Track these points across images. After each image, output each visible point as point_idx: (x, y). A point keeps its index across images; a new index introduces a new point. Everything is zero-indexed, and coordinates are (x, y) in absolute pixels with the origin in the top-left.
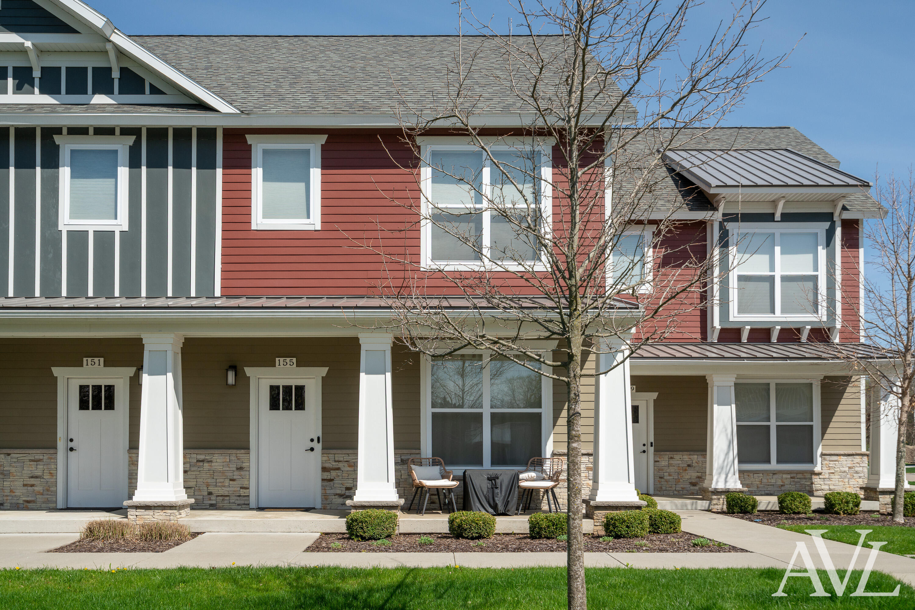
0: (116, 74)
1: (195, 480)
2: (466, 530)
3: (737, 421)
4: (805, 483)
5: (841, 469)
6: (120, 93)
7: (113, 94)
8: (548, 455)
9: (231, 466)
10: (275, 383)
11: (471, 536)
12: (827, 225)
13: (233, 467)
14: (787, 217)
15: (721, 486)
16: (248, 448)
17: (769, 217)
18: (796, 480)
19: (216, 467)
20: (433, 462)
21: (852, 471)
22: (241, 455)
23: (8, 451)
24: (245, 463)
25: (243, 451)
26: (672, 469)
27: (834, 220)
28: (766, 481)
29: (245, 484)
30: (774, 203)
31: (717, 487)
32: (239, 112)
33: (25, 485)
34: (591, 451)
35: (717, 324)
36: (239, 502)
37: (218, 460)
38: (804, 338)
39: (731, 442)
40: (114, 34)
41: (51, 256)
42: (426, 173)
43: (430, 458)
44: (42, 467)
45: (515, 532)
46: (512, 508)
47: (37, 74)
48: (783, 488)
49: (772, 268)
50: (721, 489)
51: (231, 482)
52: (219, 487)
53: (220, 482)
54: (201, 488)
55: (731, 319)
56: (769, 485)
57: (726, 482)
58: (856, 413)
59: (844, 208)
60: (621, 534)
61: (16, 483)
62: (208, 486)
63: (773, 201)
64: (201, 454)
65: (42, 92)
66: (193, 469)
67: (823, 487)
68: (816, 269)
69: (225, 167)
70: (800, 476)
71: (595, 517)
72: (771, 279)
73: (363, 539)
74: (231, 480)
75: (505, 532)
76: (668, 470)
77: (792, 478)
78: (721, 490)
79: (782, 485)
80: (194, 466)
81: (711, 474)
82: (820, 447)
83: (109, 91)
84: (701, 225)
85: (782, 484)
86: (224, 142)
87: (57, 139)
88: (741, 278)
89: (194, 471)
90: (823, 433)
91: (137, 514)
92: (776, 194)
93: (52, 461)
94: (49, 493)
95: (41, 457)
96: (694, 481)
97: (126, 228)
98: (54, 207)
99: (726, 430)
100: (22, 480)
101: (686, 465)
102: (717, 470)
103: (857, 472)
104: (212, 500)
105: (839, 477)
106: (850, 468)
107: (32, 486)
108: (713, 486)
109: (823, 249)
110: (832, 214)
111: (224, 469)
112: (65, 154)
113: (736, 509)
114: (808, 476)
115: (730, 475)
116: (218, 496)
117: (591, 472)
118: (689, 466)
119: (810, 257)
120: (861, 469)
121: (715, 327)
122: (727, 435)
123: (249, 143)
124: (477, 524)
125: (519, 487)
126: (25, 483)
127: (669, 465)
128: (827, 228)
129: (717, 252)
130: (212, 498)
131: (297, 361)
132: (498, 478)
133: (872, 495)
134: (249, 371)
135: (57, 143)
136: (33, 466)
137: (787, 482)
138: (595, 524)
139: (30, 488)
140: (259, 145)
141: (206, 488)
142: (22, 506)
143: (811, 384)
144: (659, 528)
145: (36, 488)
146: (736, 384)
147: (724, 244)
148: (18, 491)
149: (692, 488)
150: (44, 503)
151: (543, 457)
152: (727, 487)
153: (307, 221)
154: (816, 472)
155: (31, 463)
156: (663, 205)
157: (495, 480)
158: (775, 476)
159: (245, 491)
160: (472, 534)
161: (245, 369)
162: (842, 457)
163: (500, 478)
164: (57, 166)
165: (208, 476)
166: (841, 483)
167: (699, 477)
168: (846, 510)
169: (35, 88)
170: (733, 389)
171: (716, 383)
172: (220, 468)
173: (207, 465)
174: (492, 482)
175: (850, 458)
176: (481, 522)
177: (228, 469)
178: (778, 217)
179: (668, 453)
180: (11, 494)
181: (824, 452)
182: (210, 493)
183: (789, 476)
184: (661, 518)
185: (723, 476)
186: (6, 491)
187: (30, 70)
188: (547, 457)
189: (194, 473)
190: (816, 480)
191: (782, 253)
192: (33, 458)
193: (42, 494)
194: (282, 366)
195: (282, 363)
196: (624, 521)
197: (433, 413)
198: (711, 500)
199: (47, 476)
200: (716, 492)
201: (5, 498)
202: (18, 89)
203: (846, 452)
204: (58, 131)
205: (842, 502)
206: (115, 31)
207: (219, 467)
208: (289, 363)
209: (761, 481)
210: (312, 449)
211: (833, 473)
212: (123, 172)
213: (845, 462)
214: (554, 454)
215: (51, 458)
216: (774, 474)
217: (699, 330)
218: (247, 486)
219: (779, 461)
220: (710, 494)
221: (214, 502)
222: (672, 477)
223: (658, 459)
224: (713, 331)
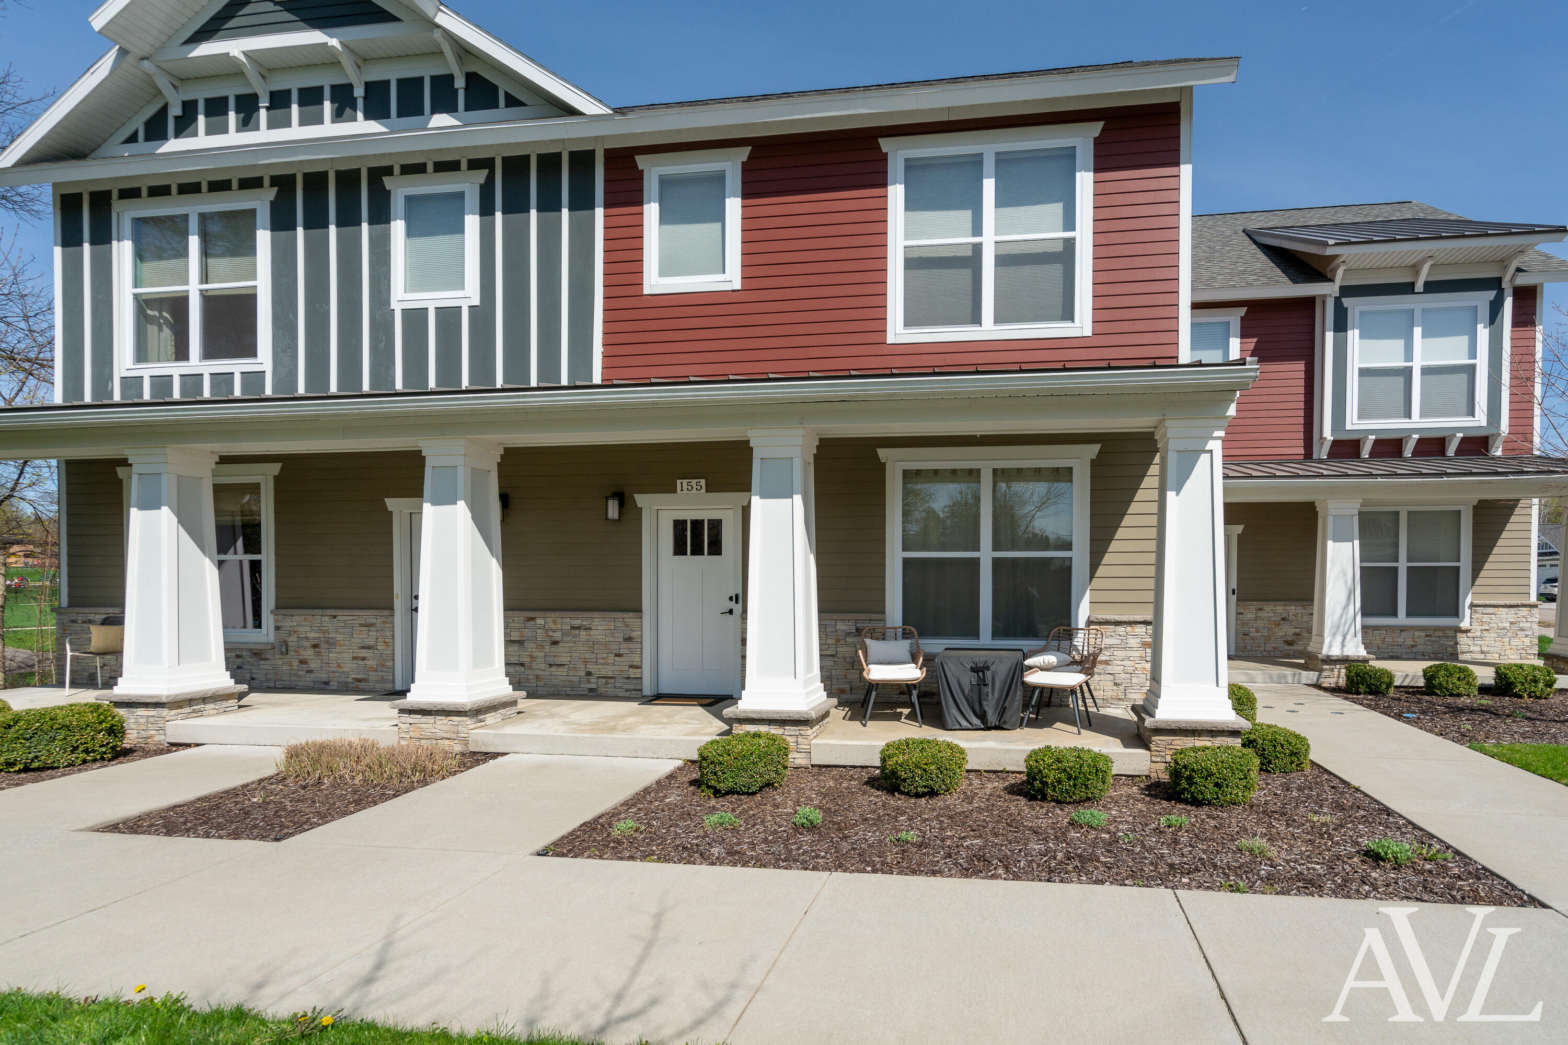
0: (460, 83)
1: (569, 655)
2: (904, 780)
3: (1361, 562)
4: (1447, 643)
5: (1499, 624)
6: (467, 109)
7: (457, 111)
8: (1082, 624)
9: (616, 635)
10: (681, 516)
11: (914, 791)
12: (1491, 295)
13: (619, 637)
14: (1432, 287)
15: (1336, 652)
16: (640, 610)
17: (1407, 288)
18: (1433, 639)
19: (596, 637)
20: (903, 634)
21: (1514, 627)
22: (629, 620)
23: (333, 612)
24: (635, 631)
25: (631, 614)
26: (1260, 624)
27: (1503, 287)
28: (1391, 640)
29: (636, 660)
30: (1415, 268)
31: (1330, 654)
32: (611, 112)
33: (354, 658)
34: (1149, 617)
35: (1328, 434)
36: (628, 687)
37: (599, 627)
38: (1451, 451)
39: (1352, 592)
40: (440, 13)
41: (382, 345)
42: (896, 193)
43: (899, 628)
44: (375, 633)
45: (1008, 769)
46: (1011, 717)
47: (359, 92)
48: (1414, 650)
49: (1409, 356)
50: (1337, 656)
51: (617, 658)
52: (601, 664)
53: (602, 658)
54: (577, 666)
55: (1349, 427)
56: (1394, 645)
57: (1343, 646)
58: (1524, 550)
59: (1519, 270)
60: (1204, 799)
61: (344, 655)
62: (586, 663)
63: (1414, 266)
64: (576, 618)
65: (367, 117)
66: (566, 639)
67: (1472, 649)
68: (1473, 354)
69: (607, 206)
70: (1437, 634)
71: (1153, 747)
72: (1407, 373)
73: (717, 793)
74: (617, 655)
75: (990, 768)
76: (1255, 625)
77: (1427, 636)
78: (1336, 658)
79: (1413, 646)
80: (568, 635)
81: (1321, 635)
82: (1470, 595)
83: (451, 108)
84: (1308, 304)
85: (1412, 644)
86: (607, 169)
87: (388, 182)
88: (1364, 372)
89: (567, 642)
90: (1475, 577)
91: (411, 721)
92: (1423, 251)
93: (388, 625)
94: (385, 669)
95: (374, 621)
96: (1289, 639)
97: (476, 302)
98: (385, 278)
99: (1345, 575)
100: (351, 651)
101: (1280, 619)
102: (1330, 629)
103: (1522, 629)
104: (592, 683)
105: (1496, 635)
106: (1511, 623)
107: (364, 659)
108: (1325, 651)
109: (1485, 327)
110: (1499, 280)
111: (608, 639)
112: (398, 204)
113: (1362, 688)
114: (1451, 633)
115: (1349, 637)
116: (600, 677)
117: (1149, 651)
118: (1283, 619)
119: (1464, 340)
120: (1528, 625)
121: (1326, 438)
122: (1346, 582)
123: (640, 168)
124: (925, 770)
125: (1023, 683)
126: (355, 655)
127: (1257, 618)
128: (1492, 299)
129: (1330, 336)
130: (591, 680)
131: (706, 485)
132: (988, 668)
133: (1562, 666)
134: (641, 500)
135: (387, 188)
136: (364, 633)
137: (1420, 641)
138: (1153, 759)
139: (360, 662)
140: (654, 169)
141: (583, 666)
142: (351, 686)
143: (1459, 512)
144: (1270, 762)
145: (368, 663)
146: (1360, 513)
147: (1341, 326)
148: (346, 665)
149: (1287, 647)
150: (378, 682)
151: (1073, 626)
152: (1345, 654)
153: (720, 277)
154: (1463, 629)
155: (362, 629)
156: (1255, 280)
157: (983, 672)
158: (1403, 634)
159: (635, 671)
160: (916, 788)
161: (635, 495)
162: (1501, 609)
163: (992, 668)
164: (388, 221)
165: (585, 649)
166: (1498, 644)
167: (1297, 634)
168: (1533, 692)
169: (358, 112)
170: (1356, 519)
171: (1332, 512)
172: (601, 638)
173: (585, 633)
174: (978, 675)
175: (1513, 610)
176: (932, 767)
177: (612, 639)
178: (1419, 287)
179: (1255, 603)
180: (339, 669)
181: (1475, 602)
182: (589, 674)
183: (1423, 634)
184: (1274, 746)
185: (1339, 638)
186: (332, 665)
187: (349, 87)
188: (1080, 627)
189: (568, 645)
190: (1462, 639)
191: (1424, 336)
192: (364, 622)
193: (376, 671)
194: (685, 491)
195: (685, 487)
196: (1211, 774)
197: (904, 559)
198: (1321, 671)
199: (381, 647)
200: (1329, 660)
201: (331, 675)
202: (338, 116)
203: (1508, 602)
204: (389, 171)
205: (1526, 680)
206: (442, 8)
207: (599, 637)
208: (695, 487)
209: (1383, 640)
210: (731, 612)
211: (1488, 630)
212: (472, 222)
213: (1505, 616)
214: (1090, 622)
215: (386, 622)
216: (1402, 631)
217: (1302, 443)
218: (639, 664)
219: (1409, 614)
220: (1320, 662)
221: (594, 686)
222: (1260, 634)
223: (1243, 611)
224: (1322, 444)
